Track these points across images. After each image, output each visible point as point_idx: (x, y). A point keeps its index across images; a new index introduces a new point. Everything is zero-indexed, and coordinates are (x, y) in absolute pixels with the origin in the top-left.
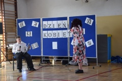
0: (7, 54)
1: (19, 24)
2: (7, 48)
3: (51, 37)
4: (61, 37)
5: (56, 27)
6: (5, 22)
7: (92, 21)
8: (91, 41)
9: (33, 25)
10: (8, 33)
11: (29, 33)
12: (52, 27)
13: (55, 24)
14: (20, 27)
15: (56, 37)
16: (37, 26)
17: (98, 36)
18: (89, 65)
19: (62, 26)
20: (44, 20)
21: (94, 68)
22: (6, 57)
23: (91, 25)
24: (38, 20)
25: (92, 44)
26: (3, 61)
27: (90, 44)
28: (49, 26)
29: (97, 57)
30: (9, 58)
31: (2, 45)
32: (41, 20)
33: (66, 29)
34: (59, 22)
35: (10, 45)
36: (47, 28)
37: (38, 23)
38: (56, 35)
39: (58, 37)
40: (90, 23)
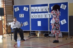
0: (7, 29)
1: (15, 9)
2: (7, 25)
3: (37, 18)
5: (40, 11)
6: (5, 7)
7: (66, 6)
8: (65, 20)
9: (24, 10)
10: (8, 15)
12: (37, 11)
13: (39, 9)
14: (16, 11)
15: (40, 18)
16: (27, 10)
17: (69, 17)
18: (63, 37)
19: (44, 10)
20: (32, 6)
21: (66, 39)
22: (7, 31)
23: (65, 9)
24: (28, 6)
25: (65, 22)
26: (5, 34)
27: (64, 22)
28: (35, 10)
29: (68, 32)
30: (8, 32)
31: (4, 23)
32: (30, 6)
33: (47, 12)
34: (42, 7)
35: (9, 23)
36: (34, 11)
37: (28, 8)
38: (40, 16)
39: (42, 18)
40: (64, 8)
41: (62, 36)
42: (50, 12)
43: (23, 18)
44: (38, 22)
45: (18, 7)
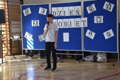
1: (24, 11)
2: (11, 40)
3: (62, 27)
4: (73, 26)
5: (67, 15)
7: (113, 6)
8: (111, 31)
9: (40, 12)
10: (12, 23)
11: (35, 23)
12: (62, 14)
14: (25, 15)
15: (68, 27)
16: (45, 14)
18: (108, 61)
20: (53, 6)
21: (114, 65)
22: (11, 50)
23: (111, 11)
24: (46, 6)
25: (112, 35)
26: (7, 55)
27: (110, 35)
28: (59, 13)
29: (118, 52)
31: (5, 36)
32: (50, 6)
33: (80, 17)
34: (71, 8)
35: (14, 37)
36: (56, 16)
37: (46, 10)
38: (68, 24)
39: (70, 27)
40: (110, 9)
41: (106, 60)
42: (84, 17)
43: (37, 27)
44: (64, 34)
45: (29, 8)
